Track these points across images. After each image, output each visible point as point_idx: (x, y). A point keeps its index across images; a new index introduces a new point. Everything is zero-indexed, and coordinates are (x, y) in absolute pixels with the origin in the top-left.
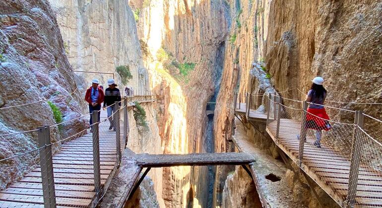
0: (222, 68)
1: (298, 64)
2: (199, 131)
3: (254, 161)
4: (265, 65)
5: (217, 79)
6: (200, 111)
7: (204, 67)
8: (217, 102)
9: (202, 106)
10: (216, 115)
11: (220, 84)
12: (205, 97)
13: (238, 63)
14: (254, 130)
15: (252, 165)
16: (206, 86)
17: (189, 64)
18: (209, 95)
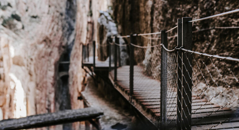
0: (74, 21)
1: (138, 7)
2: (52, 96)
3: (102, 114)
4: (112, 12)
5: (70, 34)
6: (51, 73)
7: (53, 21)
8: (72, 61)
9: (53, 67)
10: (71, 76)
11: (74, 40)
12: (56, 56)
13: (91, 15)
14: (103, 82)
15: (99, 118)
16: (57, 42)
17: (34, 17)
18: (61, 53)
